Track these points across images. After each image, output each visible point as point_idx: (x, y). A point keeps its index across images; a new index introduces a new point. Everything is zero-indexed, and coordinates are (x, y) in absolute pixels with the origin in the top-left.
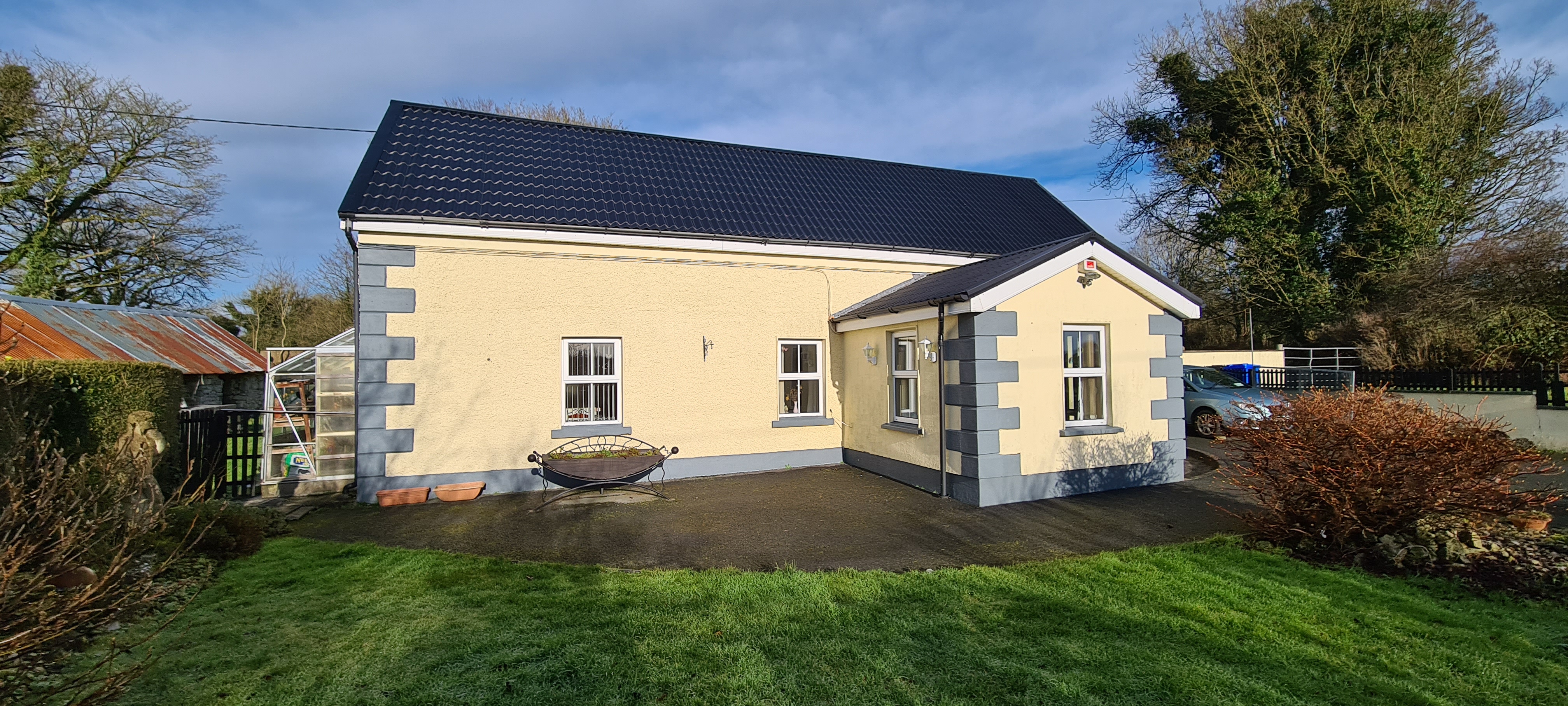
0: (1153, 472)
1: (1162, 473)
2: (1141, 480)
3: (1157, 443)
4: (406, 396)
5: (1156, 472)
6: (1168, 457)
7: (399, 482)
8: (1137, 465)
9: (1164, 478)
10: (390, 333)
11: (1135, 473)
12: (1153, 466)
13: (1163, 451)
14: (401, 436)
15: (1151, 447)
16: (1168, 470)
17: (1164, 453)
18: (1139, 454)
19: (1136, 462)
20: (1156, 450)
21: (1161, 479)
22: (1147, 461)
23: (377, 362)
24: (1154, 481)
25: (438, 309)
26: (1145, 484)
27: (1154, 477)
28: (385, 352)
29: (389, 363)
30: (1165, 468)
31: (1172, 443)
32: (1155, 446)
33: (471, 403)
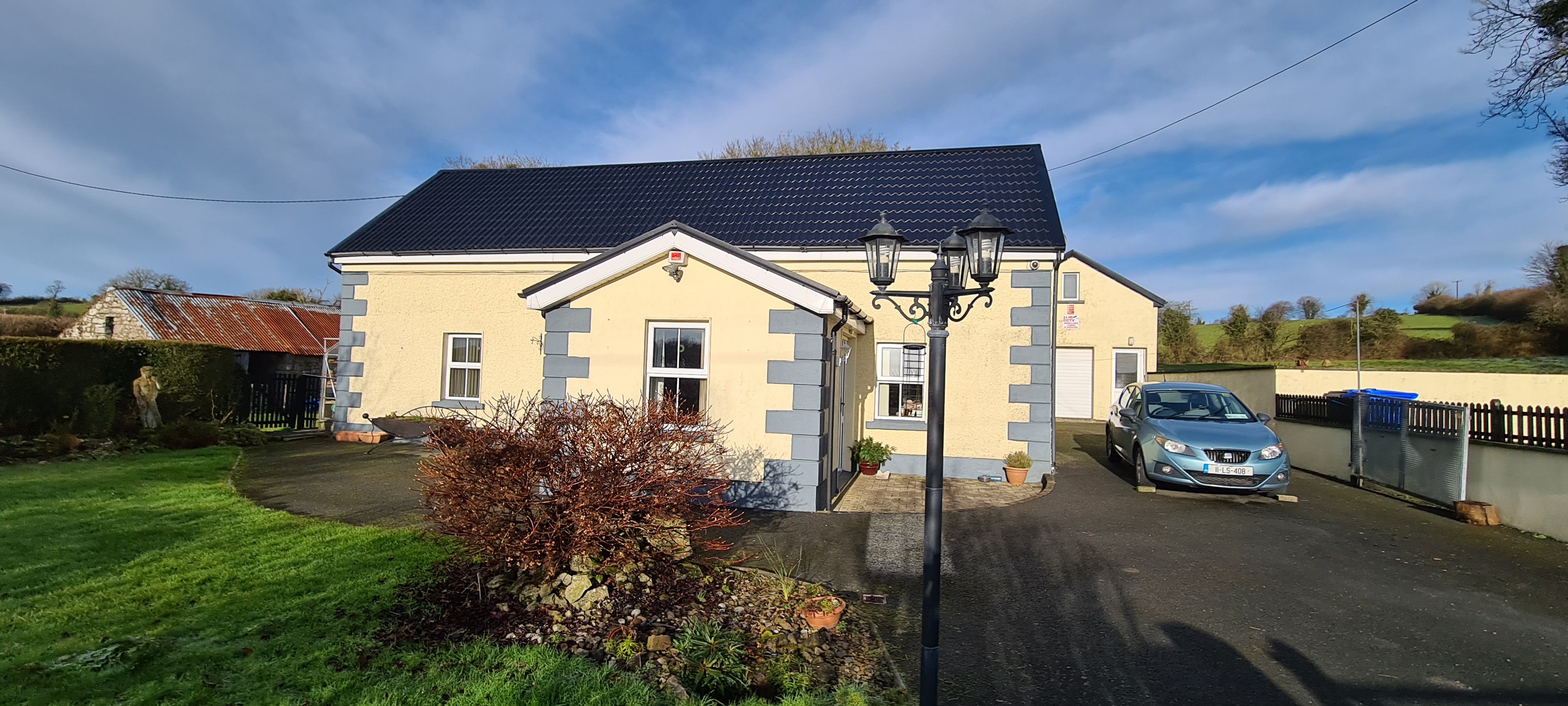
0: (763, 494)
1: (778, 497)
2: (744, 500)
3: (770, 461)
4: (359, 370)
5: (769, 495)
6: (787, 479)
7: (352, 427)
8: (739, 482)
9: (782, 504)
10: (354, 329)
11: (736, 491)
12: (765, 488)
13: (779, 471)
14: (355, 397)
15: (762, 465)
16: (789, 495)
17: (782, 474)
18: (742, 469)
19: (737, 478)
20: (768, 469)
21: (776, 504)
22: (753, 479)
23: (346, 348)
24: (764, 504)
25: (378, 313)
26: (750, 505)
27: (765, 500)
28: (350, 342)
29: (353, 348)
30: (784, 492)
31: (794, 465)
32: (768, 463)
33: (391, 378)
